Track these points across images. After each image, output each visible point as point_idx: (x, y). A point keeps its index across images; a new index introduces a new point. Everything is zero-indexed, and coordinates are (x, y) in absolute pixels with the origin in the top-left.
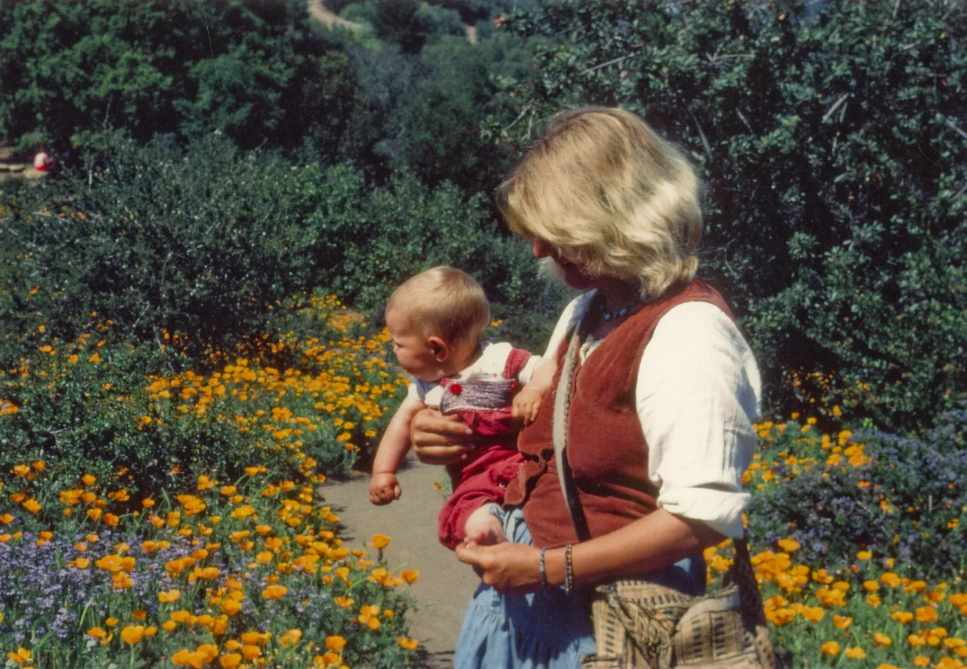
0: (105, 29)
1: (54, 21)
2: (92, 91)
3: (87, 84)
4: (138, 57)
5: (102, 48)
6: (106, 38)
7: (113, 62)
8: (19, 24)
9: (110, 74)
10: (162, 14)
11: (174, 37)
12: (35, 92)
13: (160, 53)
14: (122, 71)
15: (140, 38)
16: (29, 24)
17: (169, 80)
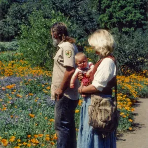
0: (130, 6)
1: (120, 4)
2: (127, 19)
3: (126, 18)
4: (137, 12)
5: (129, 10)
6: (130, 8)
7: (131, 13)
8: (113, 6)
9: (131, 15)
10: (141, 2)
11: (144, 7)
12: (115, 20)
13: (141, 11)
14: (133, 15)
15: (137, 8)
16: (114, 6)
17: (143, 17)
